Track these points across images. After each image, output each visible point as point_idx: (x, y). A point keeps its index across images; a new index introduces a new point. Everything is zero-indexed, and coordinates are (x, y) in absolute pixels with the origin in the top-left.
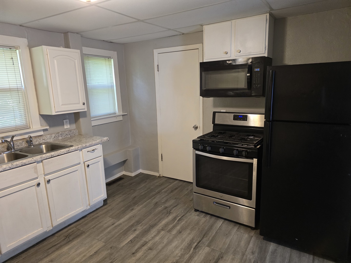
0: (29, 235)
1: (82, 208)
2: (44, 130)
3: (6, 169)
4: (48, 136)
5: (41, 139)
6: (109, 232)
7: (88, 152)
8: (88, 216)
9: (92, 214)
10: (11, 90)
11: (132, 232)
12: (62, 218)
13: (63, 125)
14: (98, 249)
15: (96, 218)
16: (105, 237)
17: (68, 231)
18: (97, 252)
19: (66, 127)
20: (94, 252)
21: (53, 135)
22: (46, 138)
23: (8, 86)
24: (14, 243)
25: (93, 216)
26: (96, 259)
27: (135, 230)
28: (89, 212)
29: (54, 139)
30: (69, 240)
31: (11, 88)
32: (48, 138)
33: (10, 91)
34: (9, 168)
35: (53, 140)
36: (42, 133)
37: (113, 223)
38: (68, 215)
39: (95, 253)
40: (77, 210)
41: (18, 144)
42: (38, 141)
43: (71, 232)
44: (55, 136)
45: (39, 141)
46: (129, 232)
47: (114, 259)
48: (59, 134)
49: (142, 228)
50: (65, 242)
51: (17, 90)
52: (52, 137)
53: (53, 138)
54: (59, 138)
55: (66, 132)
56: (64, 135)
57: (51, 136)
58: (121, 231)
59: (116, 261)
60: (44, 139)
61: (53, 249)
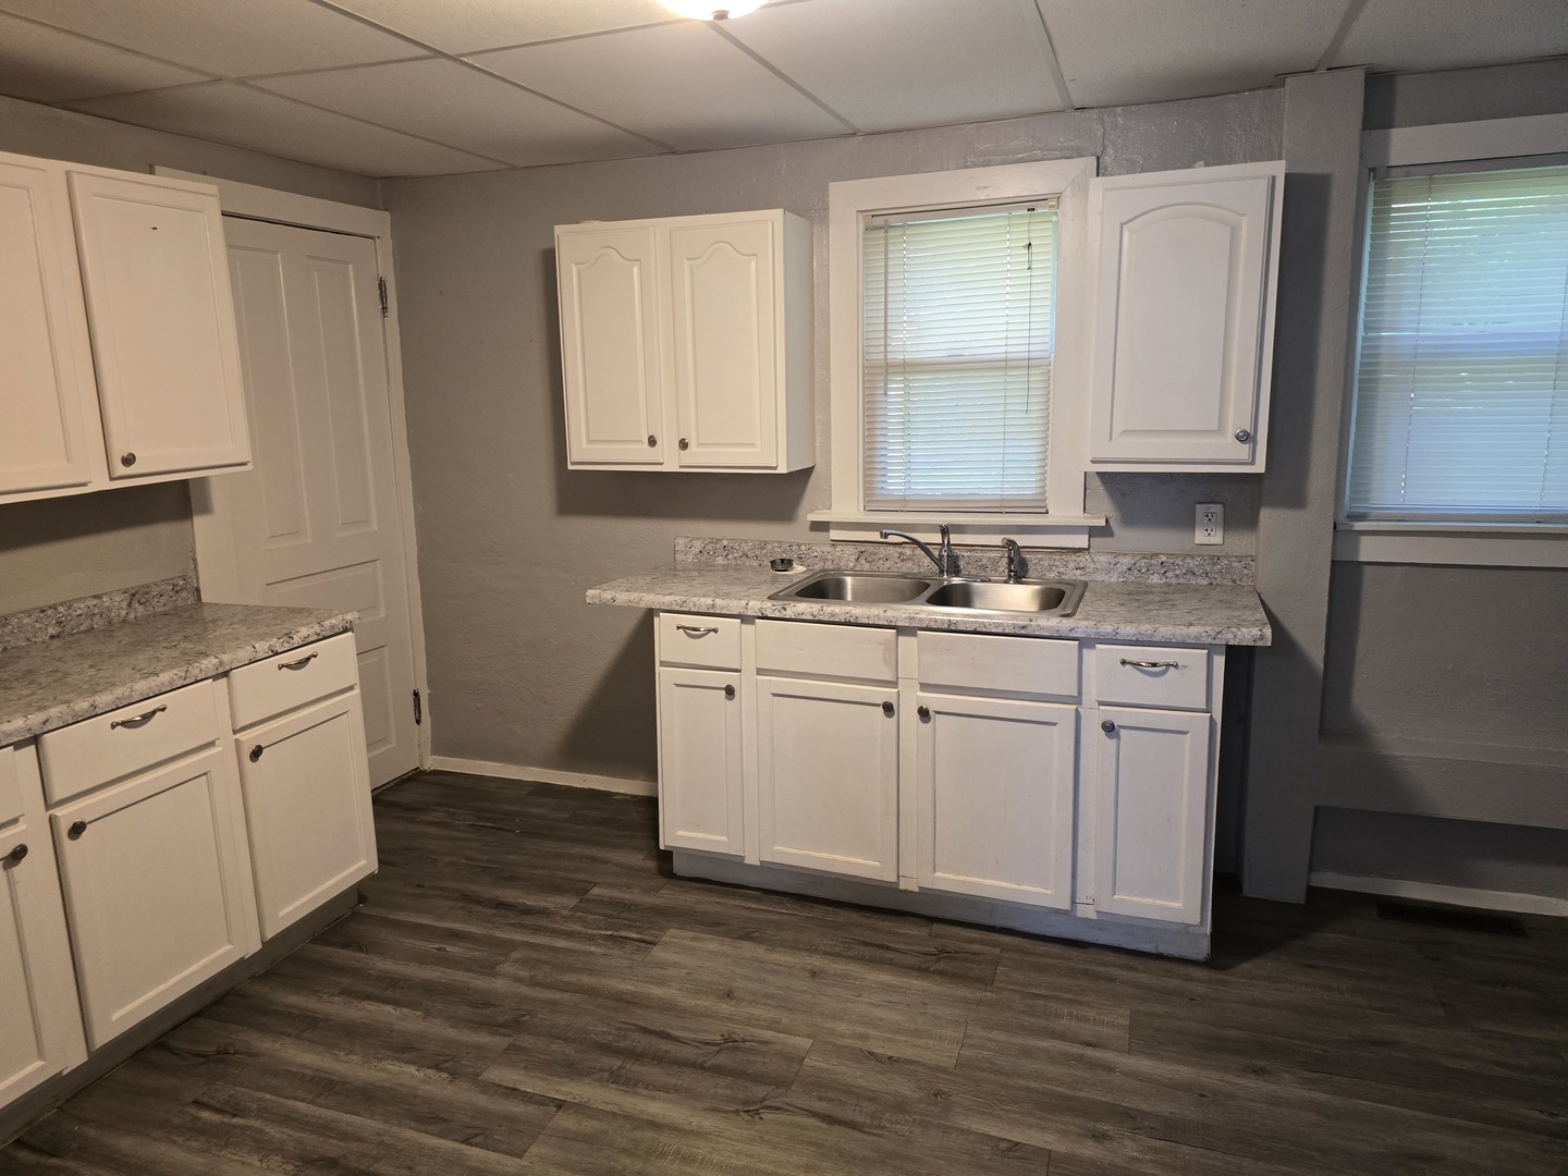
0: (838, 857)
1: (1049, 892)
2: (1093, 532)
3: (803, 617)
4: (1103, 559)
5: (1072, 565)
6: (1027, 1052)
7: (1124, 662)
8: (1093, 950)
9: (1111, 957)
10: (1010, 364)
11: (1077, 1130)
12: (955, 877)
13: (1189, 523)
14: (916, 1059)
15: (1097, 977)
16: (989, 1050)
17: (972, 941)
18: (898, 1060)
19: (1201, 537)
20: (890, 1053)
21: (1126, 561)
22: (1092, 565)
23: (1003, 350)
24: (793, 851)
25: (1104, 964)
26: (858, 1073)
27: (1100, 1137)
28: (1116, 943)
29: (1126, 575)
30: (924, 966)
31: (1010, 356)
32: (1098, 566)
33: (1006, 368)
34: (811, 618)
35: (1121, 580)
36: (1081, 541)
37: (1094, 1040)
38: (980, 880)
39: (890, 1058)
40: (1022, 887)
41: (985, 561)
42: (1057, 567)
43: (971, 953)
44: (1135, 564)
45: (1062, 570)
46: (1069, 1119)
47: (877, 1127)
48: (1153, 561)
49: (1137, 1159)
50: (913, 961)
51: (1028, 364)
52: (1118, 566)
53: (1120, 570)
54: (1152, 577)
55: (1188, 560)
56: (1178, 572)
57: (1113, 562)
58: (1057, 1089)
59: (871, 1138)
60: (1081, 565)
61: (868, 952)
